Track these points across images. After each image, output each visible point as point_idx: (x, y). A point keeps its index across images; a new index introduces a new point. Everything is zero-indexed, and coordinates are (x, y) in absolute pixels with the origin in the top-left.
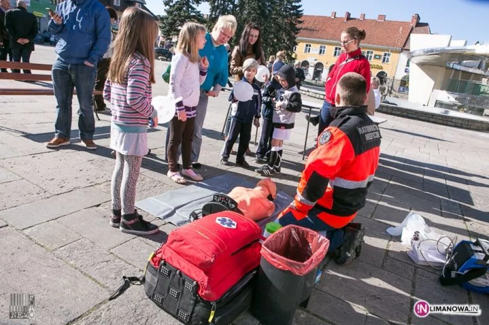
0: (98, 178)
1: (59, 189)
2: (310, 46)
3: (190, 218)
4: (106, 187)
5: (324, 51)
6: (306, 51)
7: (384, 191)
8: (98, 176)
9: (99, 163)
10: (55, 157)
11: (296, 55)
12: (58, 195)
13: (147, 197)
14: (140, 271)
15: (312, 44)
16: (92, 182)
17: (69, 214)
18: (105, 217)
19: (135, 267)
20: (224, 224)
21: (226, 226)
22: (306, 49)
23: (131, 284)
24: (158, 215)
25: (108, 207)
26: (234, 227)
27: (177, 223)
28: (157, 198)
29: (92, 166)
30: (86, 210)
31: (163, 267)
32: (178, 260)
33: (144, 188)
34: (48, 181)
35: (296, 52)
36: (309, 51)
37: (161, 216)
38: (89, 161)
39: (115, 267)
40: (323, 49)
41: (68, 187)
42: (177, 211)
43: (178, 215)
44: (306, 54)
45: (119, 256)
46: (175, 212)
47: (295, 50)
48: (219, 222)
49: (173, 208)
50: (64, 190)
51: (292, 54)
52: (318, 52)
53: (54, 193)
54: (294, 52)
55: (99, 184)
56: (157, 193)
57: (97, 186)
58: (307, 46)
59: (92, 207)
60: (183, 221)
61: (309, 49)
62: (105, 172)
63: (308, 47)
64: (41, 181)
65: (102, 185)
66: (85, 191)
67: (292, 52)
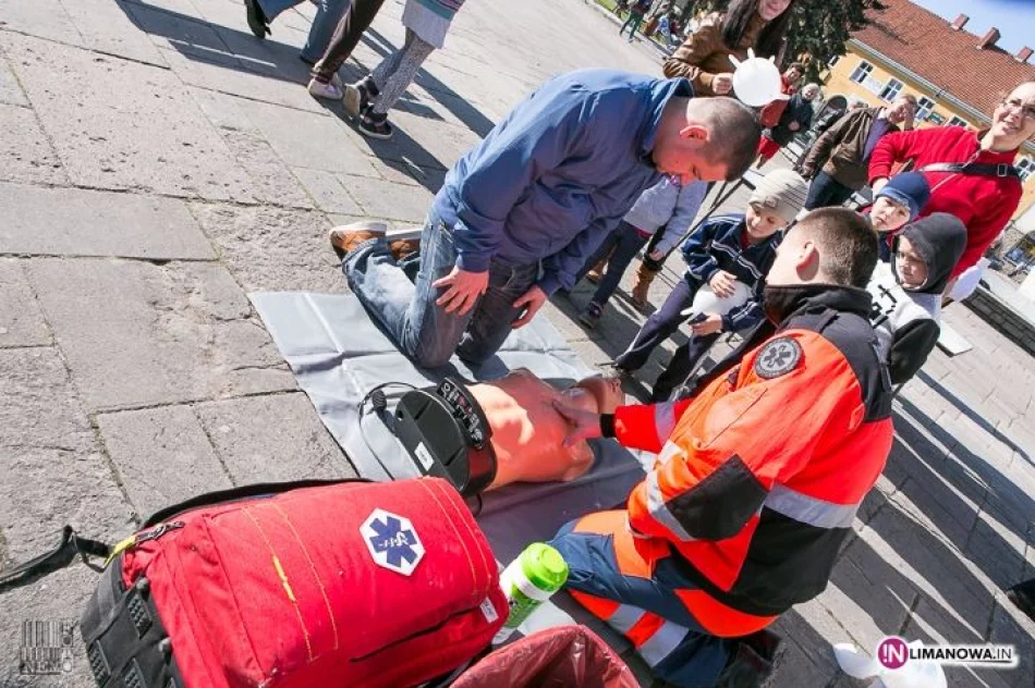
0: (214, 183)
1: (98, 173)
2: (869, 69)
3: (367, 398)
4: (216, 217)
5: (894, 93)
6: (854, 77)
7: (875, 514)
8: (216, 178)
9: (243, 143)
10: (149, 83)
11: (829, 76)
12: (82, 187)
13: (299, 287)
14: (132, 520)
15: (875, 68)
16: (190, 189)
17: (70, 257)
18: (154, 303)
19: (127, 500)
20: (378, 550)
21: (381, 558)
22: (858, 72)
23: (79, 556)
24: (292, 355)
25: (183, 276)
26: (406, 568)
27: (323, 402)
28: (320, 303)
29: (222, 146)
30: (122, 262)
31: (137, 597)
32: (179, 609)
33: (309, 258)
34: (85, 140)
35: (834, 69)
36: (861, 81)
37: (296, 362)
38: (223, 127)
39: (72, 478)
40: (893, 89)
41: (125, 176)
42: (346, 362)
43: (342, 374)
44: (850, 82)
45: (108, 446)
46: (340, 363)
47: (833, 64)
48: (367, 532)
49: (341, 351)
50: (108, 181)
51: (822, 69)
52: (880, 91)
53: (74, 179)
54: (827, 67)
55: (205, 201)
56: (330, 286)
57: (196, 206)
58: (863, 66)
59: (143, 260)
60: (342, 403)
61: (865, 75)
62: (241, 174)
63: (864, 71)
64: (68, 133)
65: (210, 206)
66: (157, 203)
67: (825, 66)
